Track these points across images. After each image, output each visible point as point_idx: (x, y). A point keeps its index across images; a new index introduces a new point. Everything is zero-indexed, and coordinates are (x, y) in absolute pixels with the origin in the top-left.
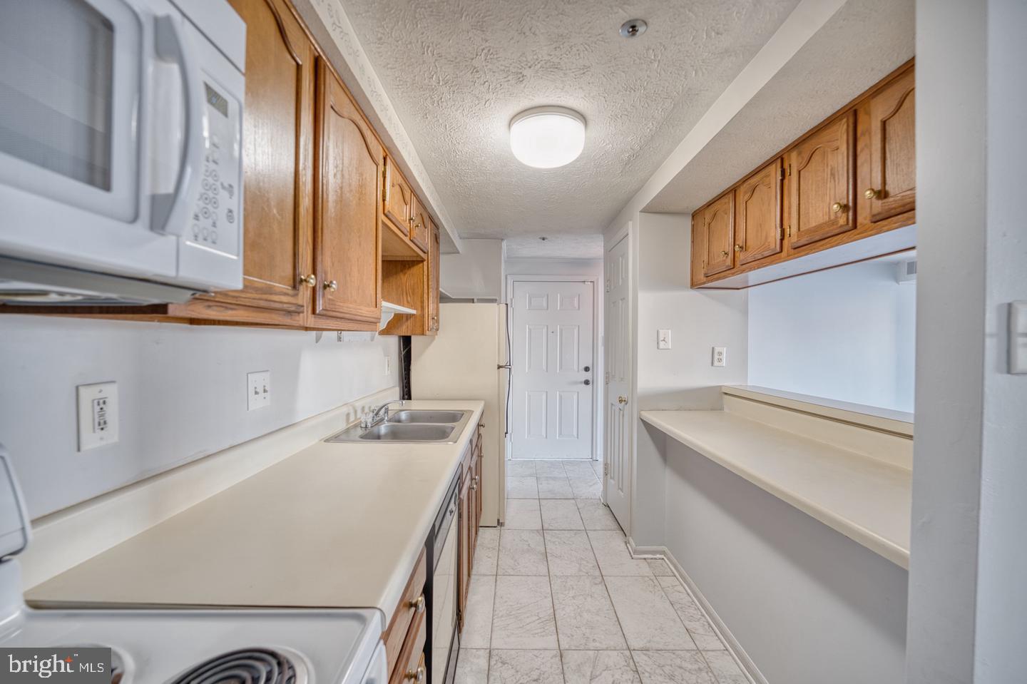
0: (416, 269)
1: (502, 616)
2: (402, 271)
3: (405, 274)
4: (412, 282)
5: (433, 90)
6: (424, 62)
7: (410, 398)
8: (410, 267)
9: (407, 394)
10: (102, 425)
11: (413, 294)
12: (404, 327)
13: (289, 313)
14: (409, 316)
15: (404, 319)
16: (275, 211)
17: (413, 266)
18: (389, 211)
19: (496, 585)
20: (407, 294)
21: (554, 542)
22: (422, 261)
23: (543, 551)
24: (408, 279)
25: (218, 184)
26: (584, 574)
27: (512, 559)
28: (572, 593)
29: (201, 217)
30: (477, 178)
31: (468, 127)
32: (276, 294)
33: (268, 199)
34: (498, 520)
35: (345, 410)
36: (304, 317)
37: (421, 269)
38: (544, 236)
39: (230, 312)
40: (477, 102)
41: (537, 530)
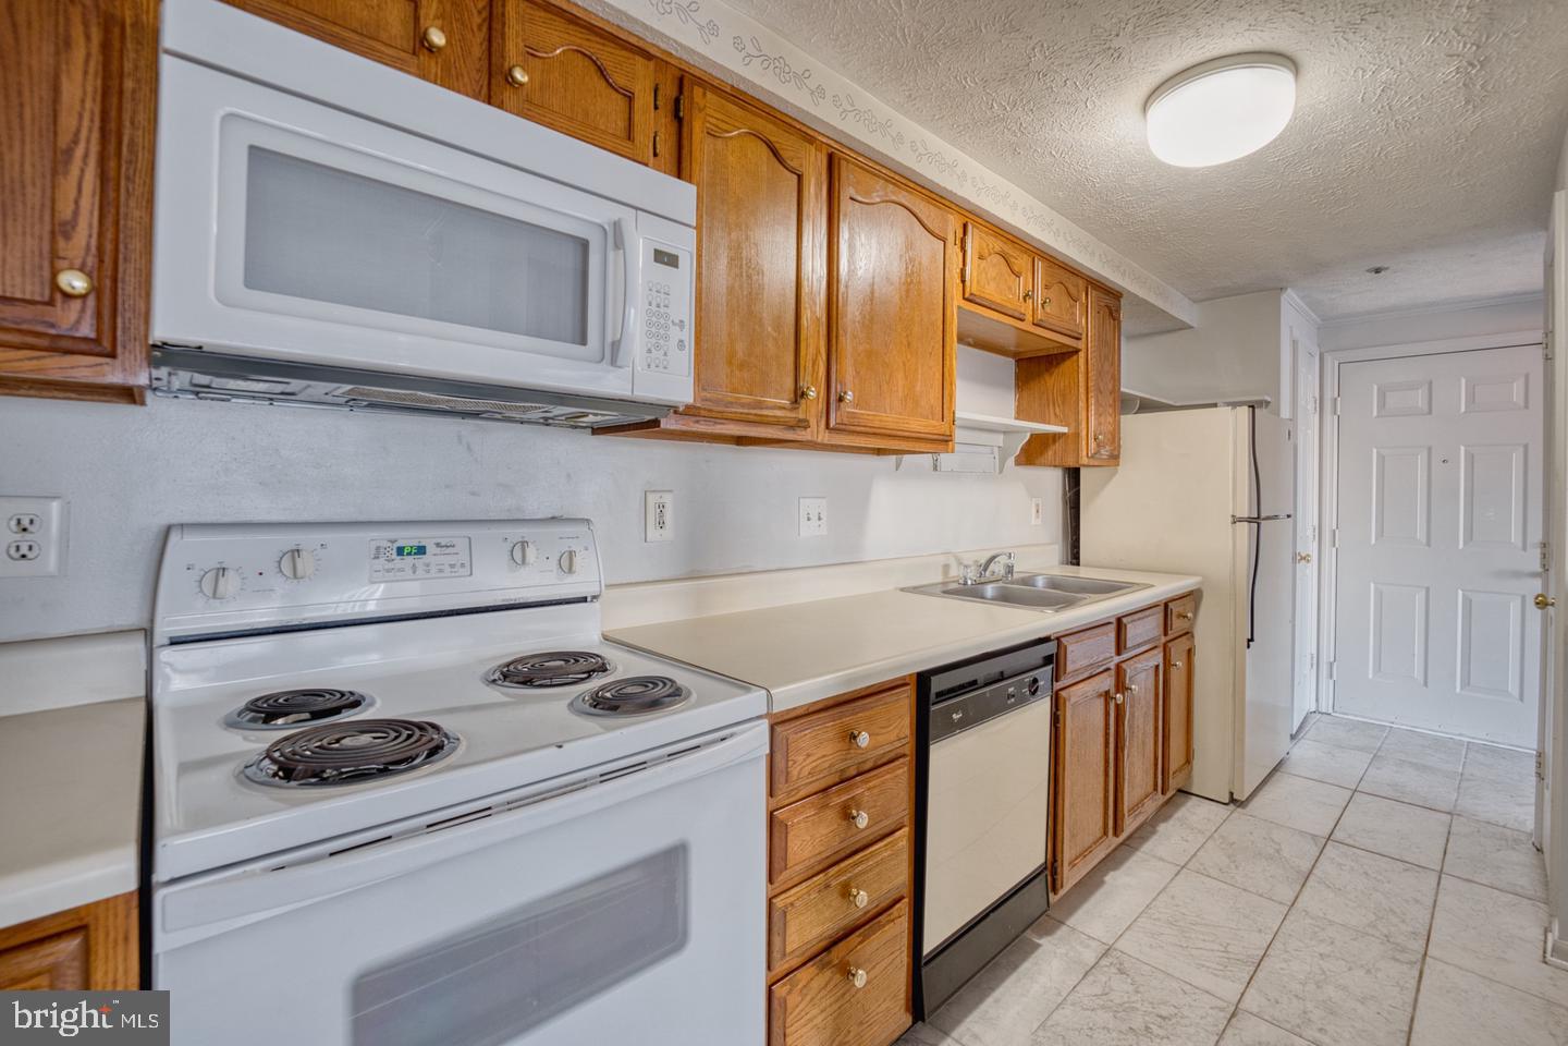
0: (1067, 365)
1: (1159, 919)
2: (1047, 370)
3: (1051, 375)
4: (1062, 384)
5: (1003, 119)
6: (972, 96)
7: (1078, 564)
8: (1058, 364)
9: (1074, 558)
10: (661, 525)
11: (1063, 403)
12: (1050, 453)
13: (792, 427)
14: (1055, 437)
15: (1051, 441)
16: (769, 329)
17: (1064, 360)
18: (971, 294)
19: (1172, 879)
20: (1054, 405)
21: (1340, 865)
22: (1077, 351)
23: (1306, 866)
24: (1054, 381)
25: (670, 322)
26: (1378, 934)
27: (1229, 857)
28: (1324, 949)
29: (653, 350)
30: (1151, 205)
31: (1084, 143)
32: (767, 408)
33: (761, 319)
34: (1232, 794)
35: (942, 560)
36: (812, 432)
37: (1075, 364)
38: (1379, 266)
39: (719, 426)
40: (1073, 109)
41: (1314, 837)
